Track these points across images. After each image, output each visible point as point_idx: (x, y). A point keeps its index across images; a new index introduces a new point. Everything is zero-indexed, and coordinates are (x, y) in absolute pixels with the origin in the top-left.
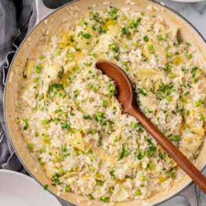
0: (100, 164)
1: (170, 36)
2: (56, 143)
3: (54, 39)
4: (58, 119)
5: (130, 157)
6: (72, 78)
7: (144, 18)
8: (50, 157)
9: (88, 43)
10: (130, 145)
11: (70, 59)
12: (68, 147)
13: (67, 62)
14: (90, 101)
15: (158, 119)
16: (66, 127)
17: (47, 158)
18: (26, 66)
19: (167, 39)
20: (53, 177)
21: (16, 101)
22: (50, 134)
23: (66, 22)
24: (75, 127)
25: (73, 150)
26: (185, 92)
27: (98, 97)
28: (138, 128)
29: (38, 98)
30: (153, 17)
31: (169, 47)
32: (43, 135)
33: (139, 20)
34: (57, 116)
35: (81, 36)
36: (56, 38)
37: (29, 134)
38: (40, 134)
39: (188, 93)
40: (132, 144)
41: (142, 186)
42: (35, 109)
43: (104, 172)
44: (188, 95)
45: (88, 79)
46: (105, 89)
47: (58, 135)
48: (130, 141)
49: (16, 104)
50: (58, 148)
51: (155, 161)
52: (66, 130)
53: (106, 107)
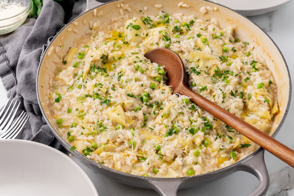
0: (143, 142)
1: (225, 35)
2: (91, 117)
3: (101, 34)
4: (97, 94)
5: (180, 134)
6: (117, 64)
7: (197, 21)
8: (82, 130)
9: (137, 35)
10: (180, 122)
11: (117, 49)
12: (106, 122)
13: (113, 51)
14: (136, 81)
15: (214, 96)
16: (105, 102)
17: (78, 132)
18: (68, 53)
19: (222, 37)
20: (83, 151)
21: (51, 80)
22: (86, 109)
23: (115, 21)
24: (116, 100)
25: (111, 124)
26: (244, 77)
27: (144, 78)
28: (190, 106)
29: (77, 77)
30: (207, 21)
31: (225, 44)
32: (77, 110)
33: (192, 23)
34: (96, 90)
35: (130, 28)
36: (103, 33)
37: (60, 110)
38: (74, 110)
39: (248, 78)
40: (183, 122)
41: (196, 163)
42: (72, 87)
43: (148, 148)
44: (248, 81)
45: (135, 62)
46: (153, 72)
47: (95, 109)
48: (181, 117)
49: (51, 82)
50: (94, 123)
51: (212, 138)
52: (105, 105)
53: (153, 89)
